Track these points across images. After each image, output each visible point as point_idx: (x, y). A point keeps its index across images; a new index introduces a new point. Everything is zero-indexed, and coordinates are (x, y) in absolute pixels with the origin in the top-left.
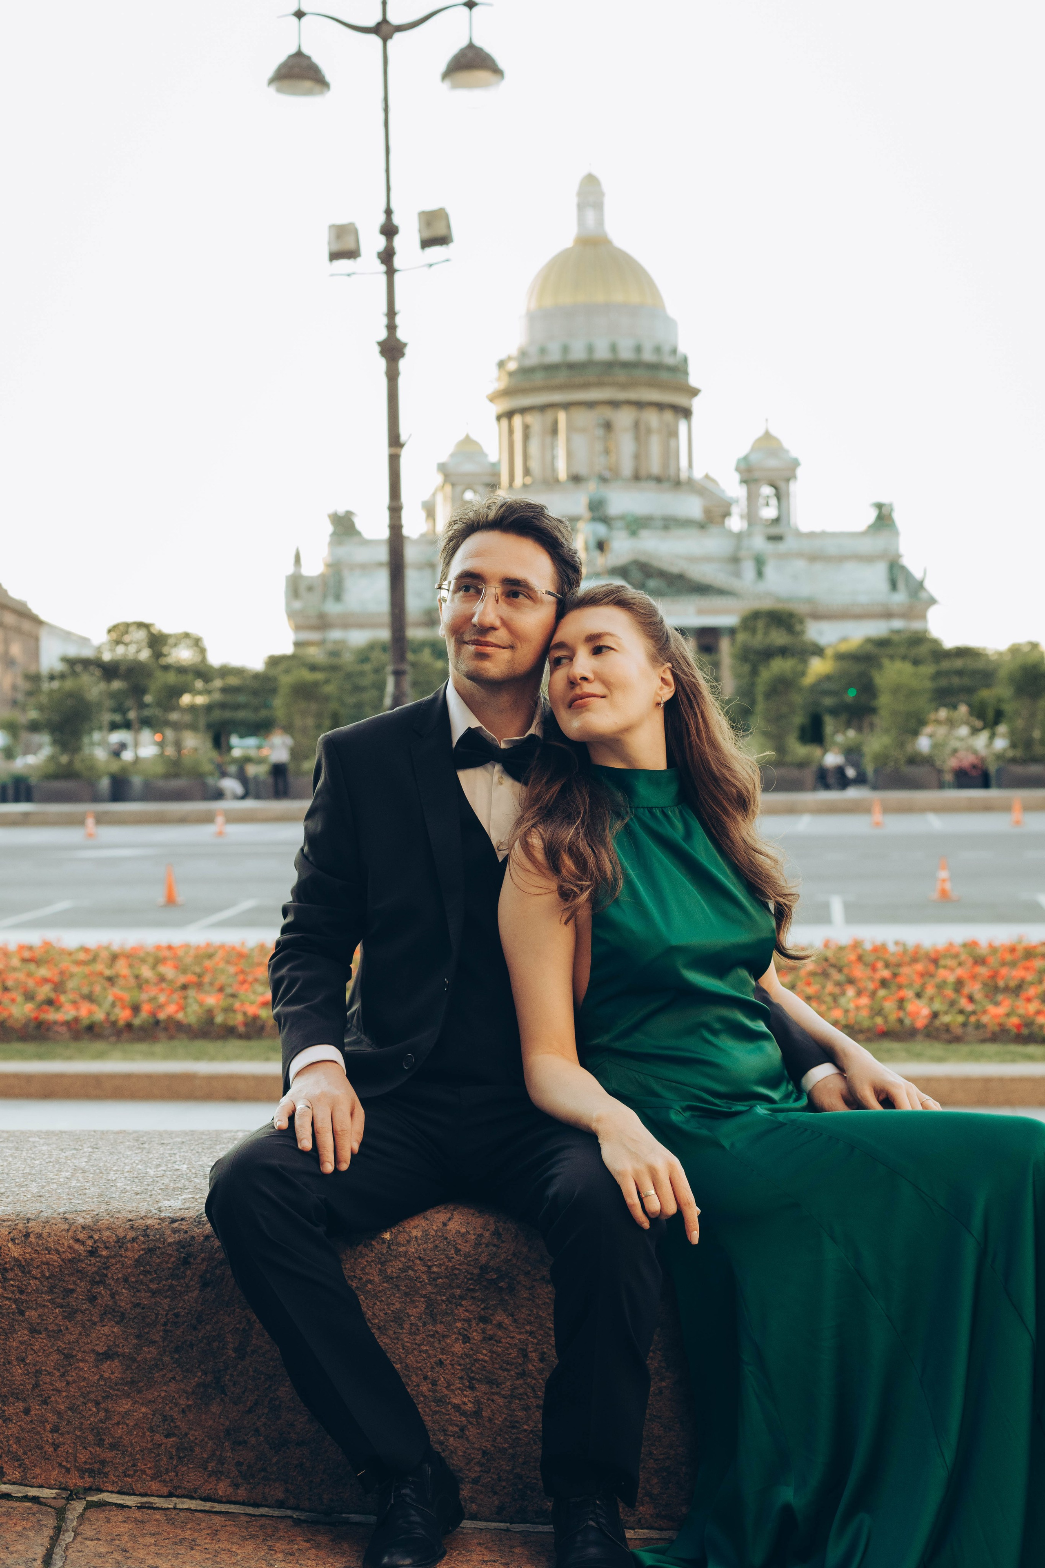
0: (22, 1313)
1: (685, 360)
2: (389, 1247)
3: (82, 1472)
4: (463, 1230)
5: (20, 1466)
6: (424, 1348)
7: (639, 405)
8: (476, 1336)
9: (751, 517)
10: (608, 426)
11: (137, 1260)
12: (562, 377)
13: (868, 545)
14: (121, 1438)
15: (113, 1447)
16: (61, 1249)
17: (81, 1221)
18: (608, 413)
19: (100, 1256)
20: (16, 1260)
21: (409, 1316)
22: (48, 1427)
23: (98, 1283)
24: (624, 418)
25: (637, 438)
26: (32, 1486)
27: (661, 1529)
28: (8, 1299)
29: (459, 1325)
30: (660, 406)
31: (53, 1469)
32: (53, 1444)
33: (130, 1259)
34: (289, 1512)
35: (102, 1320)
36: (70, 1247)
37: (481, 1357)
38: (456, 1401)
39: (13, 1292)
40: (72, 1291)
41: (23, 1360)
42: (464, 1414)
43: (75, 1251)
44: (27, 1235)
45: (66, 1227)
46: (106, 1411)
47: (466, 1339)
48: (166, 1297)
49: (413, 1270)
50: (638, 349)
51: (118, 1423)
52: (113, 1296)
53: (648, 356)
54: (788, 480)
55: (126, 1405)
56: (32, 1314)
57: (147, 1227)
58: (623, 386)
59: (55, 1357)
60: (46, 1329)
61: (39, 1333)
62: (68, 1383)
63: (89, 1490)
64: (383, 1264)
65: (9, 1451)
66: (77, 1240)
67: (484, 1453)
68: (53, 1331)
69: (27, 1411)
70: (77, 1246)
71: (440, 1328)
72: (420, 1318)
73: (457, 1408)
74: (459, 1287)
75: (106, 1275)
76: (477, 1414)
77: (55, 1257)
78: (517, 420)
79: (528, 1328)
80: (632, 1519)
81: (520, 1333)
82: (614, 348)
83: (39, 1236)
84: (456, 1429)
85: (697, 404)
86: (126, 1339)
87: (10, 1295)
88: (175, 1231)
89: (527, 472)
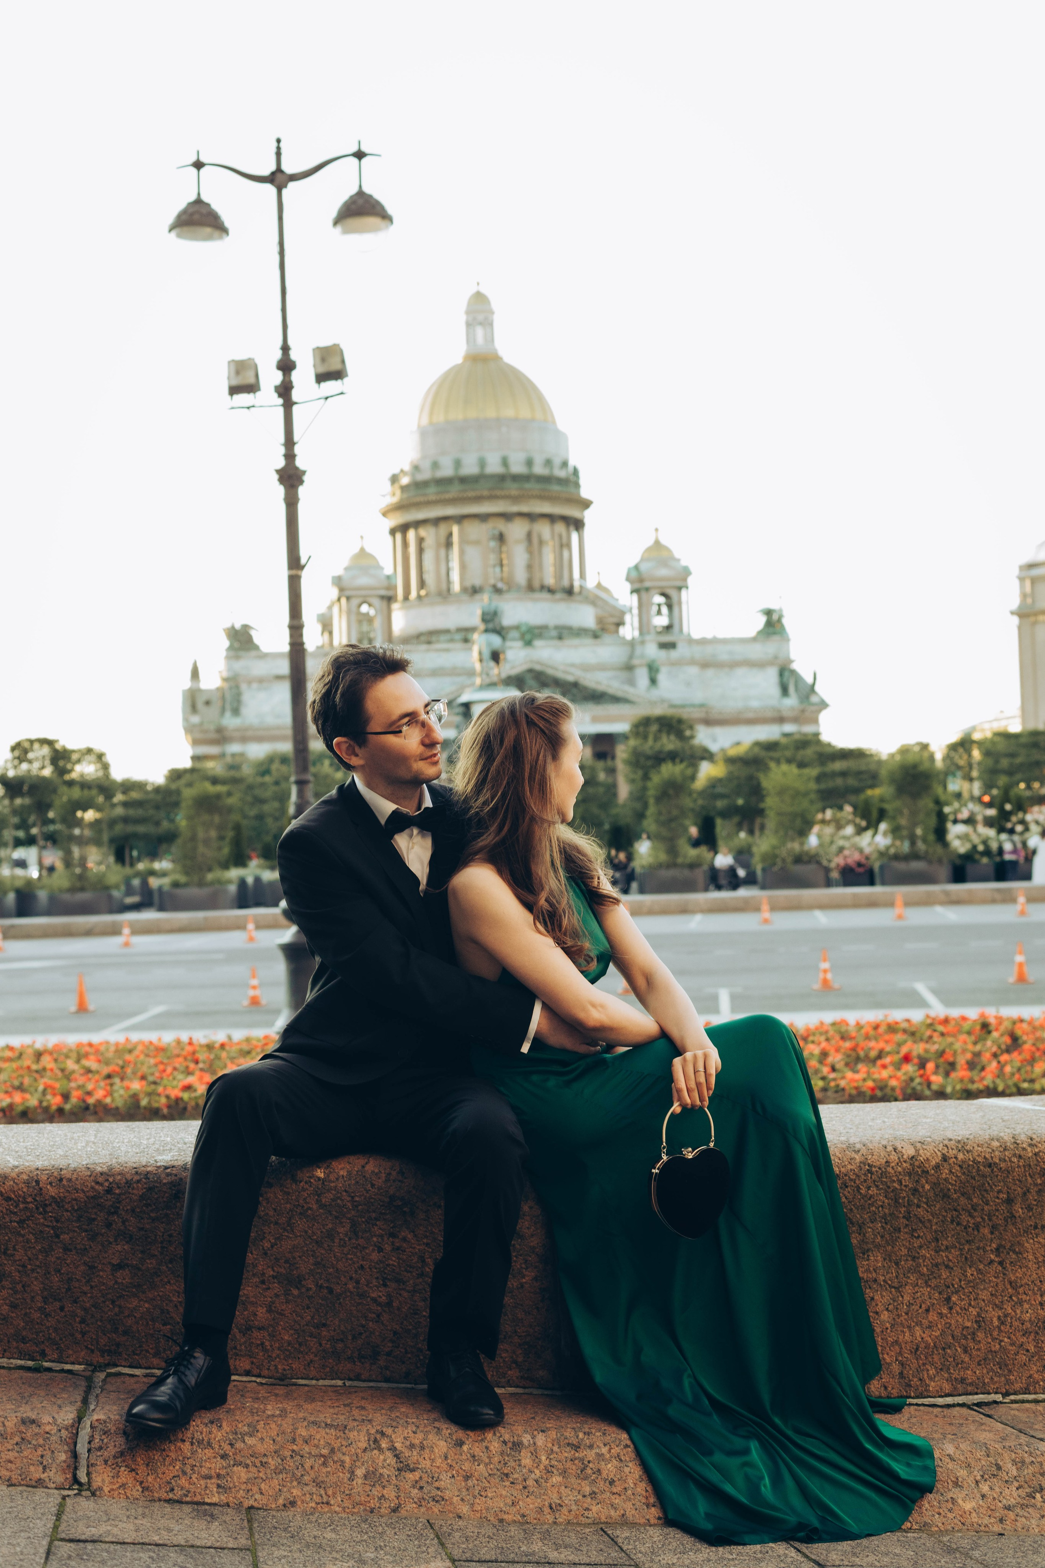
0: (58, 1236)
1: (576, 472)
2: (323, 1183)
3: (103, 1352)
4: (376, 1171)
5: (57, 1349)
6: (349, 1256)
7: (531, 517)
8: (388, 1248)
9: (644, 626)
10: (501, 538)
11: (141, 1196)
12: (454, 491)
13: (758, 651)
14: (130, 1326)
15: (125, 1333)
16: (85, 1189)
17: (99, 1169)
18: (501, 525)
19: (115, 1194)
20: (52, 1197)
21: (339, 1233)
22: (78, 1320)
23: (113, 1213)
24: (517, 530)
25: (530, 551)
26: (66, 1363)
27: (524, 1388)
28: (48, 1226)
29: (375, 1239)
30: (551, 518)
31: (82, 1350)
32: (81, 1332)
33: (136, 1195)
34: (254, 1379)
35: (116, 1241)
36: (92, 1188)
37: (391, 1262)
38: (374, 1295)
39: (51, 1221)
40: (94, 1219)
41: (59, 1271)
42: (379, 1304)
43: (96, 1190)
44: (61, 1180)
45: (89, 1173)
46: (120, 1307)
47: (380, 1250)
48: (162, 1223)
49: (342, 1200)
50: (529, 463)
51: (128, 1316)
52: (123, 1222)
53: (539, 469)
54: (680, 589)
55: (135, 1302)
56: (65, 1237)
57: (148, 1172)
58: (516, 499)
59: (82, 1268)
60: (75, 1248)
61: (70, 1250)
62: (92, 1287)
63: (108, 1365)
64: (319, 1195)
65: (49, 1338)
66: (97, 1183)
67: (395, 1333)
68: (81, 1249)
69: (62, 1309)
70: (97, 1187)
71: (361, 1242)
72: (346, 1235)
73: (374, 1300)
74: (374, 1212)
75: (119, 1208)
76: (389, 1304)
77: (82, 1195)
78: (411, 534)
79: (425, 1241)
80: (503, 1380)
81: (419, 1245)
82: (505, 462)
83: (70, 1180)
84: (374, 1316)
85: (588, 516)
86: (133, 1254)
87: (50, 1224)
88: (168, 1175)
89: (422, 584)
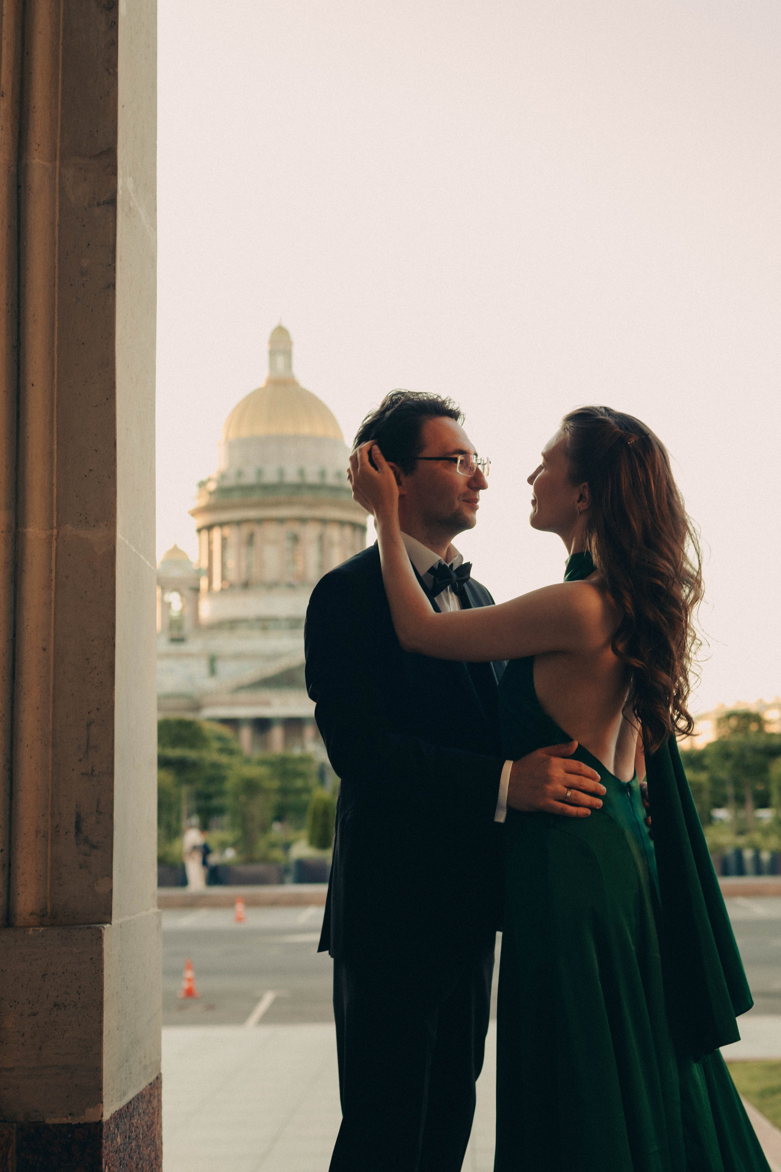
7: (324, 522)
10: (295, 539)
12: (256, 497)
18: (296, 528)
24: (311, 532)
30: (342, 523)
50: (323, 474)
53: (331, 480)
58: (311, 506)
78: (217, 534)
82: (301, 473)
89: (223, 578)
